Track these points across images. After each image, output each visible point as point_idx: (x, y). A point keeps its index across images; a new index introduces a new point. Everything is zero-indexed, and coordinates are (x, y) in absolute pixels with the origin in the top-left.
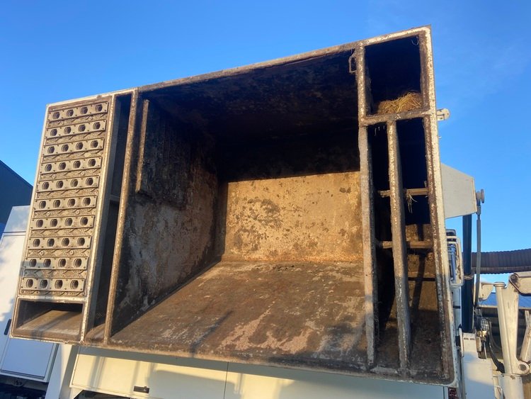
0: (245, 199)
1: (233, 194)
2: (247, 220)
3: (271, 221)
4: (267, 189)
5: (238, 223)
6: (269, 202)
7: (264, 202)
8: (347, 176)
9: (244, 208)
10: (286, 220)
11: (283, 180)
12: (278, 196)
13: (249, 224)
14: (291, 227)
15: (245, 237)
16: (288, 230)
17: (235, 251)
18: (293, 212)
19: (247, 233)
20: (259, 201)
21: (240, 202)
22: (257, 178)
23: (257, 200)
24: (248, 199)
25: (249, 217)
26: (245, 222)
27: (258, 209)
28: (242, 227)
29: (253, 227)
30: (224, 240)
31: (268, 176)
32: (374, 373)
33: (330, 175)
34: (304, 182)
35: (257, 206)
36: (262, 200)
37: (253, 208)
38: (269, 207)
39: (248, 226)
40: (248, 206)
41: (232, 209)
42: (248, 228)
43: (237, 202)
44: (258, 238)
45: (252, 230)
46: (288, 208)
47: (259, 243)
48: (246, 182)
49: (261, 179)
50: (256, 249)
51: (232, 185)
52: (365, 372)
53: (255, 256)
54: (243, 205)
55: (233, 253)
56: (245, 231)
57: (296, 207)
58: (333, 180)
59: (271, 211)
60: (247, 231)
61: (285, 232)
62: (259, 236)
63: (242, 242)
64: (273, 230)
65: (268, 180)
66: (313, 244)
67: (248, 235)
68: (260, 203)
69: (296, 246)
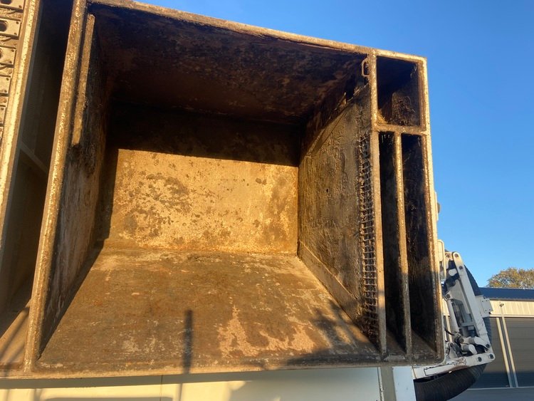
0: (143, 173)
1: (126, 165)
2: (144, 199)
3: (177, 204)
4: (174, 166)
5: (131, 201)
6: (176, 182)
7: (169, 181)
8: (264, 167)
9: (141, 184)
10: (195, 205)
11: (194, 159)
12: (187, 176)
13: (148, 204)
14: (201, 213)
15: (141, 219)
16: (198, 216)
17: (125, 236)
18: (204, 197)
19: (144, 215)
20: (162, 178)
21: (136, 176)
22: (162, 151)
23: (159, 176)
24: (147, 174)
25: (148, 195)
26: (143, 201)
27: (161, 187)
28: (138, 206)
29: (152, 208)
30: (110, 220)
31: (175, 151)
32: (388, 361)
33: (246, 162)
34: (219, 165)
35: (160, 184)
36: (166, 177)
37: (154, 186)
38: (176, 187)
39: (145, 207)
40: (147, 182)
41: (124, 182)
42: (147, 209)
43: (131, 175)
44: (160, 222)
45: (151, 212)
46: (199, 191)
47: (160, 228)
48: (145, 153)
49: (167, 153)
50: (155, 234)
51: (123, 154)
52: (380, 362)
53: (154, 242)
54: (140, 180)
55: (122, 238)
56: (141, 212)
57: (208, 192)
58: (249, 169)
59: (177, 192)
60: (145, 212)
61: (194, 218)
62: (161, 220)
63: (136, 226)
64: (180, 214)
65: (175, 156)
66: (225, 234)
67: (146, 218)
68: (164, 181)
69: (206, 234)
